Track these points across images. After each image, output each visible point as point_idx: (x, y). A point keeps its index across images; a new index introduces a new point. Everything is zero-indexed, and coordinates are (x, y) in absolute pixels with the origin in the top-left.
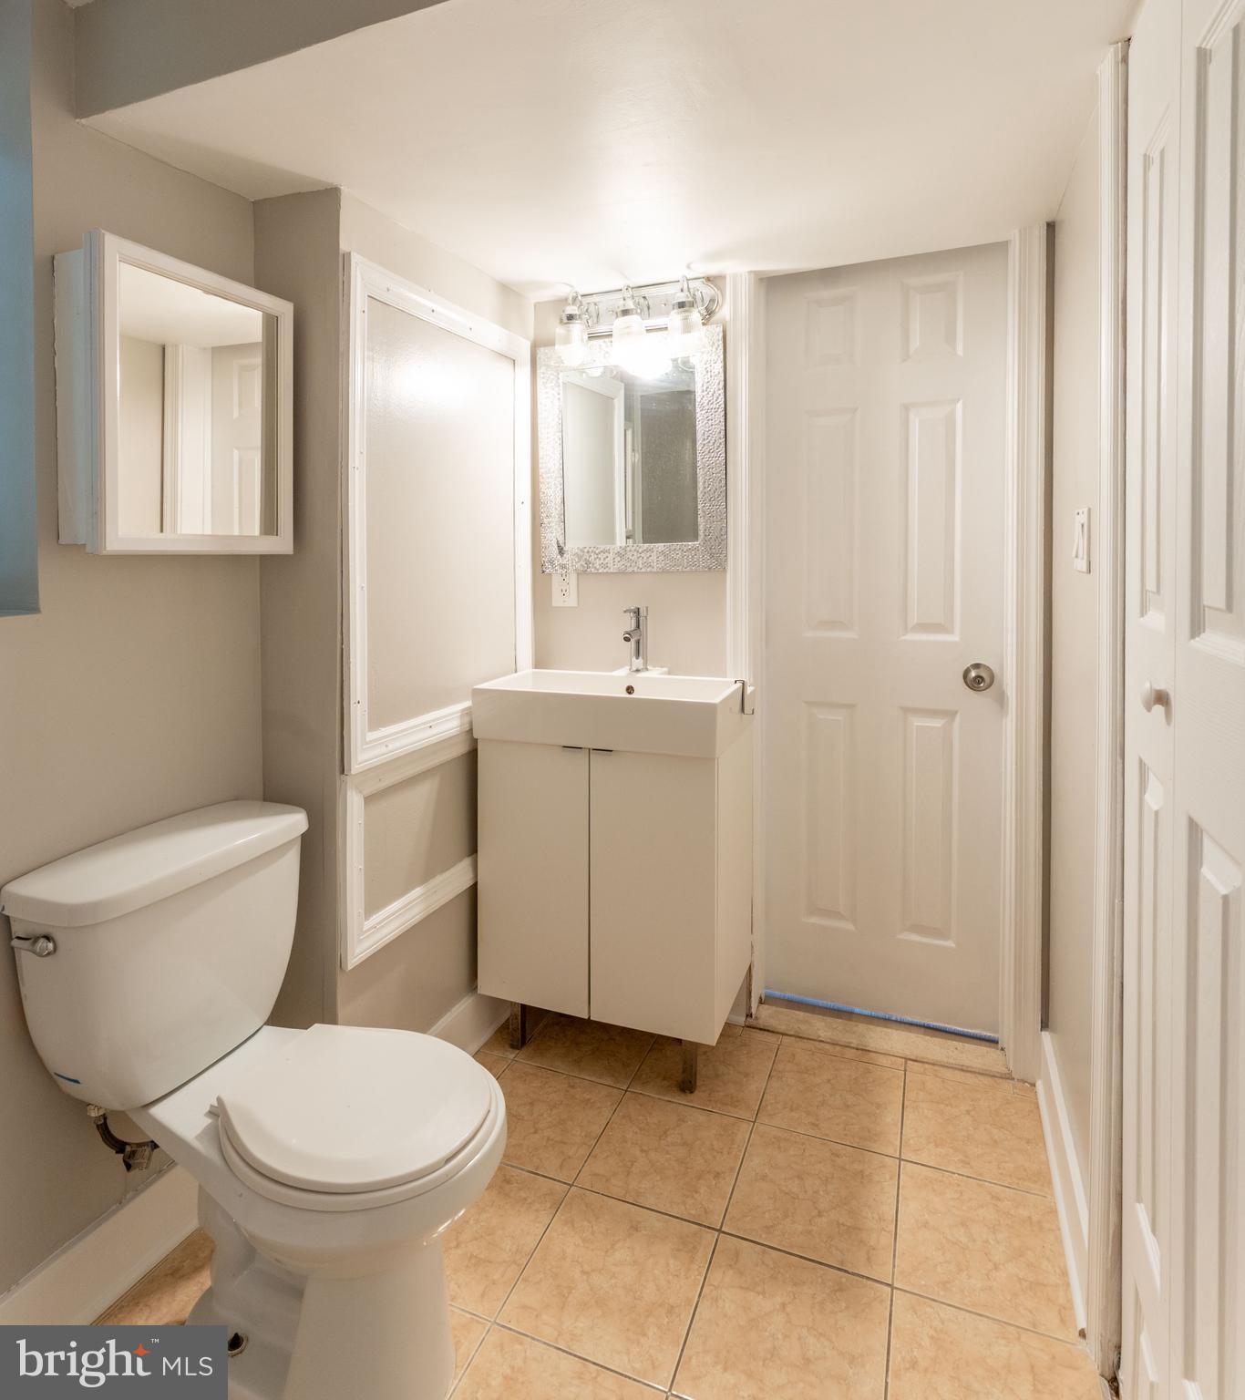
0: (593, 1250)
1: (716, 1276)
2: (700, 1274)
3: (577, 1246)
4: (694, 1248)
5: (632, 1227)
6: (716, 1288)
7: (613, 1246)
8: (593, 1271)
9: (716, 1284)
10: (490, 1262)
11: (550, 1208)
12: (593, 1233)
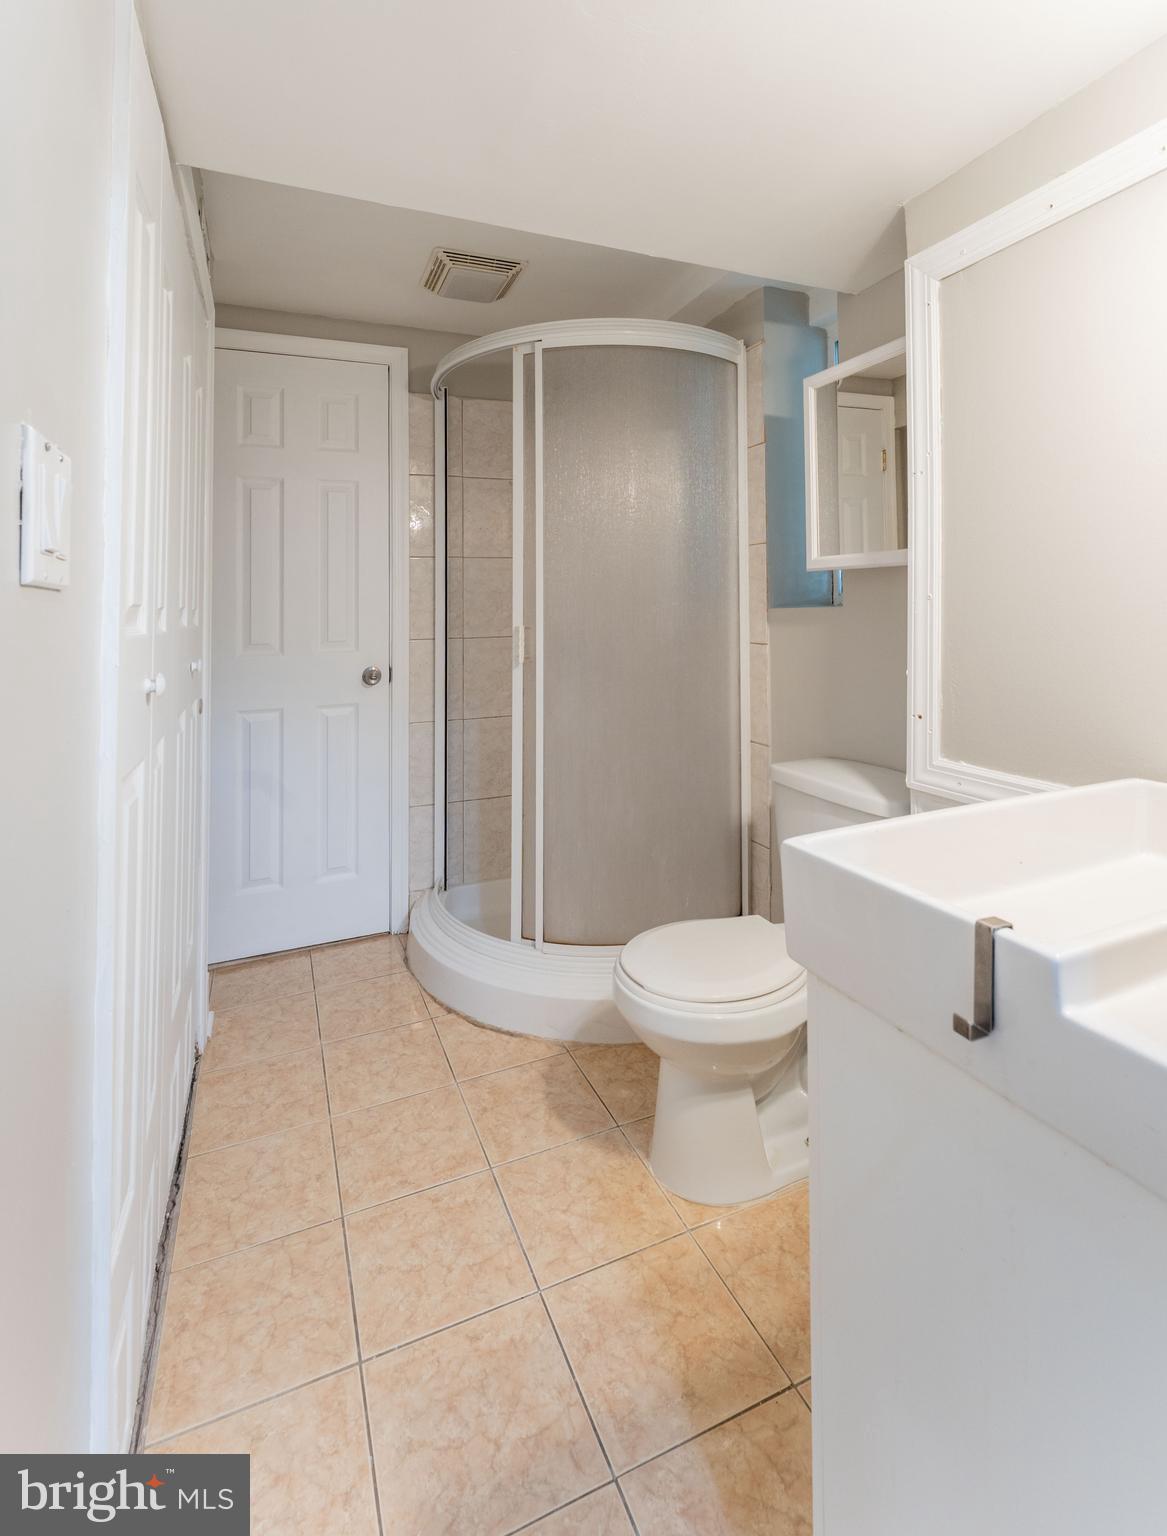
0: (696, 1338)
1: (578, 1417)
2: (592, 1404)
3: (710, 1330)
4: (621, 1430)
5: (693, 1394)
6: (569, 1405)
7: (687, 1359)
8: (675, 1322)
9: (572, 1409)
10: (746, 1260)
11: (776, 1344)
12: (714, 1353)
